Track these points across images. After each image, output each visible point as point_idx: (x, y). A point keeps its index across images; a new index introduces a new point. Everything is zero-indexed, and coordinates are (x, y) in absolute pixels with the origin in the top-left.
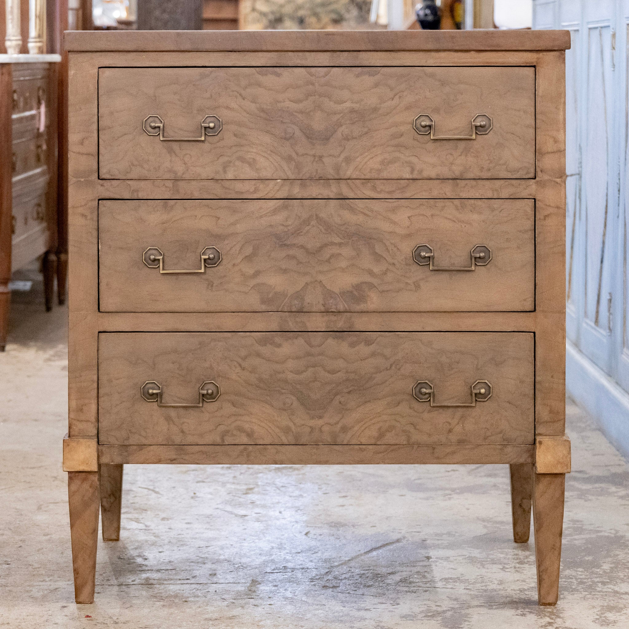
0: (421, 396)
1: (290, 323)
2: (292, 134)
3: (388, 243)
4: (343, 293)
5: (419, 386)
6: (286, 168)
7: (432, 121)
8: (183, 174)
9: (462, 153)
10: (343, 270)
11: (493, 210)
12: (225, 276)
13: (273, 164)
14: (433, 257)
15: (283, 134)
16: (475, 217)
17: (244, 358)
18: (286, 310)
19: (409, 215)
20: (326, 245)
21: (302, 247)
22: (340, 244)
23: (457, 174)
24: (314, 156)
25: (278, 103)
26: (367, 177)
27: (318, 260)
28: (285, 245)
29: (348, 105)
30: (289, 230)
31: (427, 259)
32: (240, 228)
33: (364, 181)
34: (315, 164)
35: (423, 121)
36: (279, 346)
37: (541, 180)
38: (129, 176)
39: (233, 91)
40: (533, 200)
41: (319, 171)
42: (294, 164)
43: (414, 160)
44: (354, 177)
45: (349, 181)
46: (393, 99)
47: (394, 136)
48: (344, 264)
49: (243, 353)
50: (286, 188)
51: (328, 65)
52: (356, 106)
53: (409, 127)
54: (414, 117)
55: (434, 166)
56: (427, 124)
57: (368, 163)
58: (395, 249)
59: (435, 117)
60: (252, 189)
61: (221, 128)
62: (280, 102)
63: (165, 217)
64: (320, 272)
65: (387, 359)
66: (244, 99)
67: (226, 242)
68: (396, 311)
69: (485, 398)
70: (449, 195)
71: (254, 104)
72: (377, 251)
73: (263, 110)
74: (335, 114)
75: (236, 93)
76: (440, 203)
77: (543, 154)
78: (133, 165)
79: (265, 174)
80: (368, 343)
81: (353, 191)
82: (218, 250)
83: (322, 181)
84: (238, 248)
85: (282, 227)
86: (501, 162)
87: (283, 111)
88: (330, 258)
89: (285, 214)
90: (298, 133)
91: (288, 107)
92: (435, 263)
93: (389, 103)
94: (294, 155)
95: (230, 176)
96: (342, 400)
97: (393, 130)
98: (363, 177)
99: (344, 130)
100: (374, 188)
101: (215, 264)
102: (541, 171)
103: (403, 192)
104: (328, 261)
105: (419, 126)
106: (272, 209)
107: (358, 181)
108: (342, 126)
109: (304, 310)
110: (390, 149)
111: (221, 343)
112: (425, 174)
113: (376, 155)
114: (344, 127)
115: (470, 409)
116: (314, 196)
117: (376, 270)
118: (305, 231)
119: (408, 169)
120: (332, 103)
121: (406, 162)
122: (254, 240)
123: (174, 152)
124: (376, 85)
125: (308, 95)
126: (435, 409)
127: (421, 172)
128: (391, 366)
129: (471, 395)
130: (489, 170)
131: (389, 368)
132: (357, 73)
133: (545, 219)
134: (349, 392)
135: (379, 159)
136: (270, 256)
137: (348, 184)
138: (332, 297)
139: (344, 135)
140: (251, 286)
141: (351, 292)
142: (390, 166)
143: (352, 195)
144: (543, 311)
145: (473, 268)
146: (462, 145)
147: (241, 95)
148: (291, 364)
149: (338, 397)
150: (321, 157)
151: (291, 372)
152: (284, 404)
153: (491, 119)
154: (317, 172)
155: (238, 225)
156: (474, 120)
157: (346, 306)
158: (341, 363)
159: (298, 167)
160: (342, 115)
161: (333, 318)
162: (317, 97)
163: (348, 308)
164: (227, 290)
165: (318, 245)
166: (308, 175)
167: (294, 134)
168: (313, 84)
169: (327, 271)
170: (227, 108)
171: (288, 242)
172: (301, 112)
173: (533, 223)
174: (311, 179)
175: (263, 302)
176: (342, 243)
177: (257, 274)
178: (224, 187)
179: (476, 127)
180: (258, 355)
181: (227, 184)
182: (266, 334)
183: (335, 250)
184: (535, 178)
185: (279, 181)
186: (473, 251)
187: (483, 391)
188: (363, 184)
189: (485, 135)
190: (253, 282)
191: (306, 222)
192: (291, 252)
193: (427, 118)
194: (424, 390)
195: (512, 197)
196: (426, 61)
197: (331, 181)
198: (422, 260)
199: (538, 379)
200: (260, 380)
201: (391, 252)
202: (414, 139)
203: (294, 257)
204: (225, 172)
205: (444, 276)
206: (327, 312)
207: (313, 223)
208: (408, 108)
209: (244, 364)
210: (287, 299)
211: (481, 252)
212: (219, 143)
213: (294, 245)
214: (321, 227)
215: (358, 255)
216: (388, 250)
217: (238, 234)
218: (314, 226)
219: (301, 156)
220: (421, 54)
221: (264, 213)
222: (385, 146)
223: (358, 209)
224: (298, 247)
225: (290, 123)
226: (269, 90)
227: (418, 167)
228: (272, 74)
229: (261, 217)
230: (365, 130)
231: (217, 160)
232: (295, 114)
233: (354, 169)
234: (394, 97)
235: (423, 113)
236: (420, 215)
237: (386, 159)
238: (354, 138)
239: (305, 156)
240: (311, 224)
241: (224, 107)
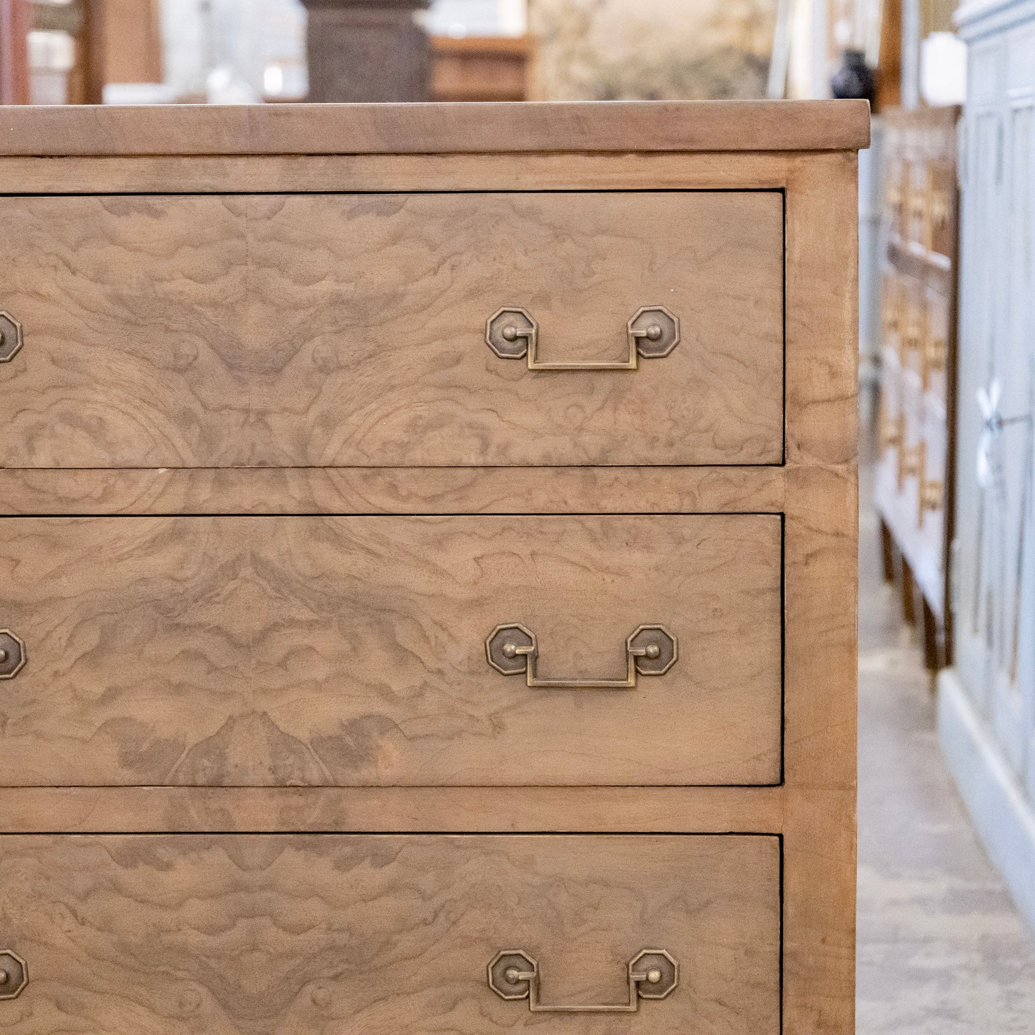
0: (507, 987)
1: (193, 813)
2: (191, 358)
3: (425, 622)
4: (318, 742)
5: (503, 964)
6: (179, 442)
7: (532, 325)
9: (606, 401)
10: (318, 686)
11: (681, 541)
12: (33, 701)
13: (147, 431)
14: (535, 657)
15: (170, 358)
16: (638, 557)
17: (86, 896)
18: (182, 782)
19: (478, 553)
20: (275, 627)
21: (218, 630)
22: (310, 625)
23: (594, 454)
24: (246, 411)
25: (156, 283)
26: (375, 462)
27: (259, 663)
28: (179, 626)
29: (326, 286)
30: (187, 590)
31: (521, 660)
32: (67, 586)
33: (365, 471)
34: (247, 429)
35: (510, 325)
36: (168, 866)
37: (798, 469)
39: (48, 254)
40: (779, 517)
41: (258, 448)
42: (198, 430)
43: (488, 419)
44: (344, 461)
45: (331, 471)
46: (435, 273)
47: (440, 363)
48: (320, 672)
49: (82, 882)
51: (277, 189)
52: (346, 289)
53: (476, 340)
54: (487, 316)
55: (536, 434)
56: (519, 333)
57: (378, 427)
58: (444, 638)
59: (539, 316)
60: (98, 493)
61: (19, 344)
62: (161, 280)
64: (265, 691)
65: (424, 897)
66: (74, 273)
67: (36, 619)
68: (448, 783)
69: (661, 992)
70: (575, 505)
71: (99, 286)
72: (401, 640)
73: (119, 300)
74: (296, 308)
75: (54, 259)
76: (552, 525)
77: (802, 405)
79: (126, 455)
80: (381, 860)
81: (341, 495)
82: (17, 639)
83: (265, 473)
84: (63, 632)
85: (169, 584)
86: (702, 424)
87: (171, 301)
88: (287, 657)
89: (176, 551)
90: (206, 356)
91: (181, 293)
92: (541, 668)
93: (428, 282)
94: (197, 408)
95: (42, 459)
96: (321, 995)
97: (437, 347)
98: (364, 462)
99: (319, 347)
100: (392, 489)
101: (10, 673)
102: (799, 447)
103: (460, 497)
104: (282, 664)
105: (498, 336)
106: (148, 538)
107: (352, 472)
108: (312, 337)
109: (227, 781)
110: (429, 393)
111: (29, 861)
112: (515, 456)
114: (318, 340)
115: (625, 1018)
116: (247, 507)
117: (398, 686)
118: (225, 593)
119: (476, 443)
120: (287, 282)
121: (470, 426)
122: (102, 614)
124: (396, 239)
125: (228, 265)
126: (542, 1017)
127: (504, 449)
128: (436, 915)
129: (628, 983)
130: (671, 444)
131: (430, 919)
132: (347, 208)
133: (807, 564)
134: (336, 977)
135: (404, 417)
136: (141, 652)
137: (329, 478)
138: (293, 752)
139: (319, 362)
140: (98, 724)
141: (339, 738)
142: (431, 434)
143: (337, 505)
144: (801, 786)
145: (631, 681)
146: (605, 382)
147: (68, 265)
148: (195, 910)
149: (310, 988)
150: (262, 415)
151: (198, 929)
152: (181, 1005)
153: (676, 320)
154: (252, 450)
155: (64, 579)
156: (633, 324)
157: (327, 773)
158: (315, 909)
159: (209, 438)
160: (312, 310)
161: (296, 800)
162: (252, 268)
163: (330, 778)
164: (38, 735)
165: (258, 626)
166: (231, 458)
167: (196, 358)
168: (242, 236)
169: (281, 689)
170: (36, 294)
171: (185, 620)
172: (215, 305)
173: (779, 572)
174: (239, 467)
175: (126, 761)
176: (316, 621)
177: (110, 695)
178: (29, 487)
179: (638, 340)
180: (117, 888)
181: (36, 479)
182: (134, 839)
183: (298, 638)
184: (783, 464)
185: (161, 471)
186: (632, 641)
187: (654, 975)
188: (365, 478)
189: (661, 360)
190: (100, 716)
191: (231, 570)
192: (195, 643)
193: (519, 316)
194: (513, 973)
195: (727, 510)
196: (517, 179)
197: (287, 471)
198: (510, 663)
199: (787, 945)
200: (125, 948)
201: (433, 643)
202: (487, 369)
203: (199, 656)
204: (31, 450)
205: (565, 701)
206: (282, 786)
207: (247, 571)
208: (474, 293)
209: (83, 910)
210: (184, 755)
211: (651, 642)
212: (17, 379)
213: (201, 625)
214: (264, 583)
215: (354, 649)
216: (426, 638)
217: (64, 599)
218: (246, 581)
219: (215, 410)
220: (505, 162)
221: (126, 550)
222: (416, 387)
223: (354, 539)
224: (209, 631)
225: (186, 332)
226: (136, 250)
227: (497, 439)
228: (141, 212)
229: (120, 559)
230: (370, 347)
231: (12, 422)
232: (199, 308)
233: (344, 443)
234: (439, 267)
235: (510, 304)
236: (503, 553)
237: (420, 417)
238: (342, 367)
239: (225, 412)
240: (240, 576)
241: (28, 293)
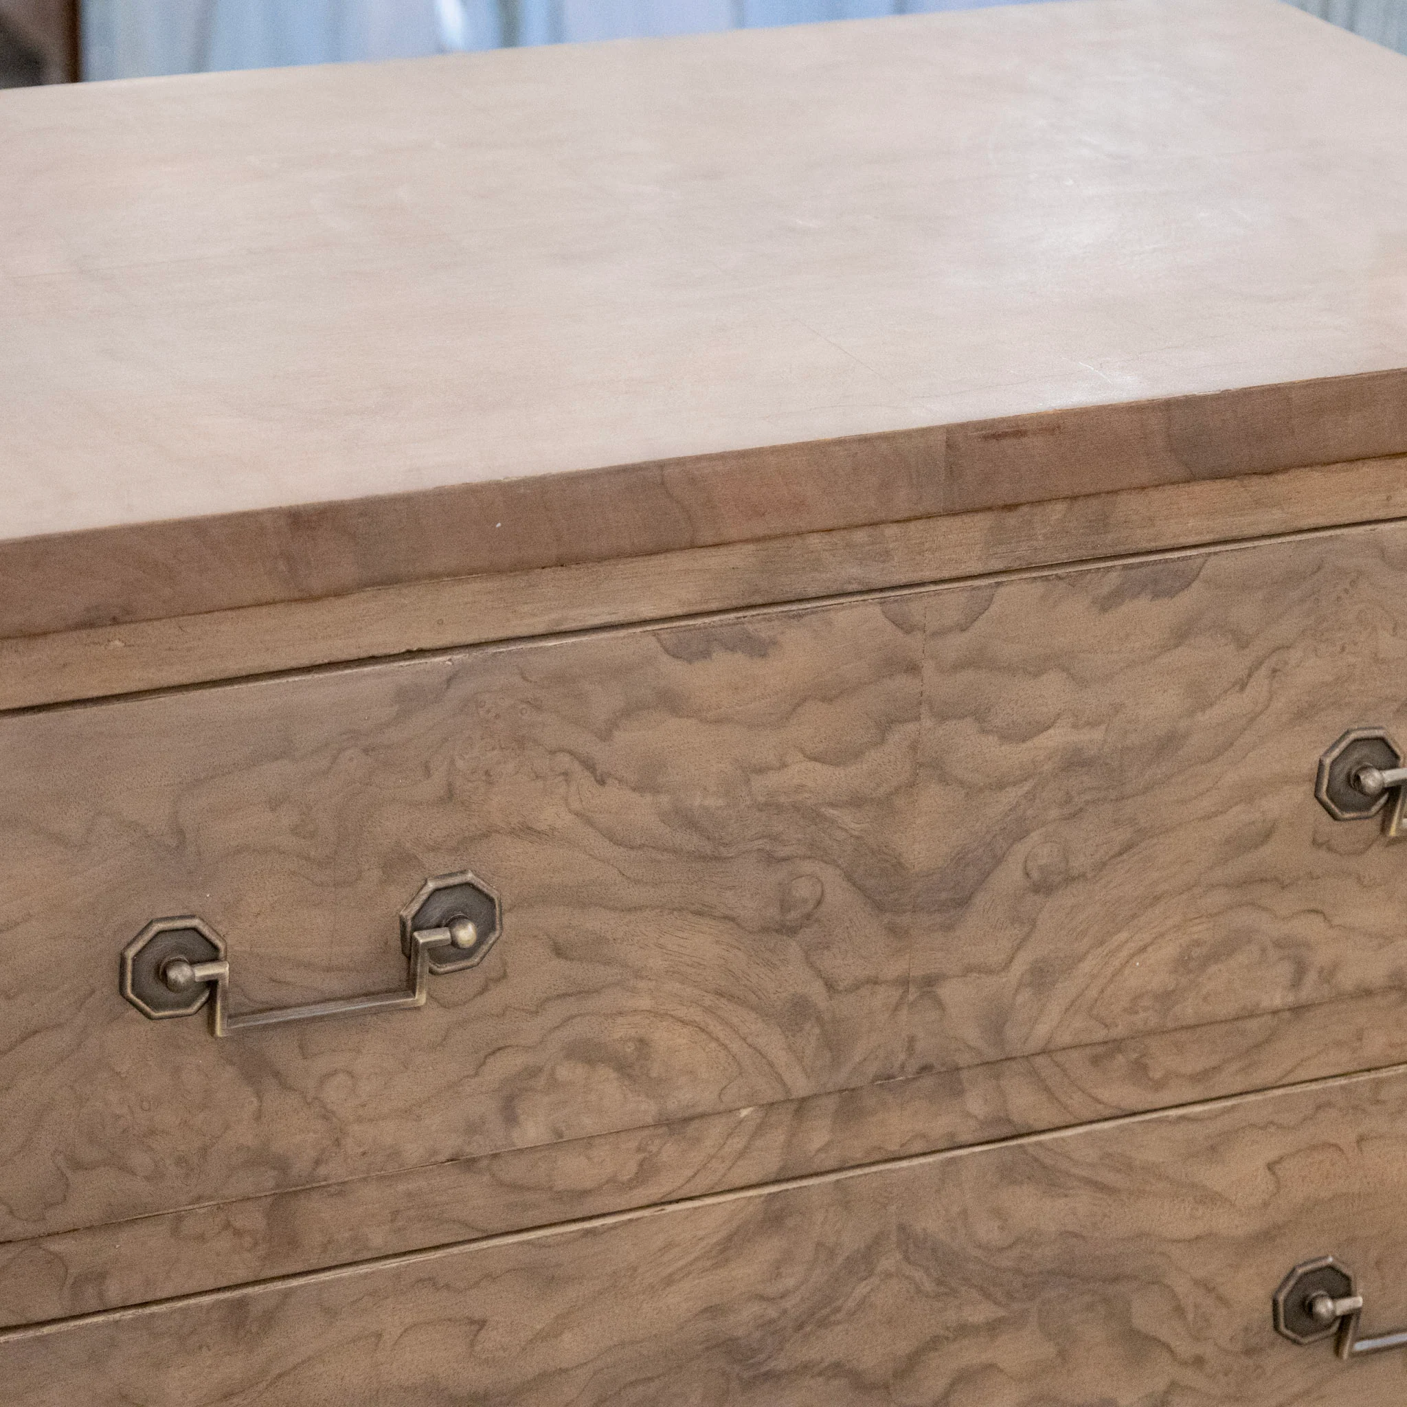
2: (810, 906)
3: (1182, 1286)
6: (780, 1057)
7: (1397, 757)
8: (318, 1162)
13: (725, 1047)
15: (773, 912)
19: (1272, 1155)
20: (934, 1343)
21: (837, 1369)
22: (993, 1328)
24: (904, 982)
25: (753, 776)
26: (1114, 1032)
28: (769, 1376)
29: (1057, 738)
30: (785, 1312)
34: (904, 1014)
35: (1364, 764)
38: (59, 1218)
39: (553, 753)
41: (920, 1046)
42: (817, 1031)
43: (1308, 927)
44: (1065, 1039)
45: (1040, 1060)
46: (1243, 688)
47: (1240, 844)
50: (777, 1137)
52: (1090, 738)
53: (1304, 794)
54: (1322, 751)
55: (1385, 939)
56: (1385, 781)
57: (1126, 972)
58: (1208, 1303)
60: (629, 1171)
61: (495, 930)
62: (761, 770)
63: (234, 1368)
66: (602, 782)
71: (649, 798)
72: (1139, 1322)
73: (690, 822)
74: (1001, 786)
75: (564, 760)
78: (78, 1165)
79: (685, 1099)
81: (1052, 1096)
83: (929, 1082)
85: (755, 1308)
87: (780, 808)
89: (768, 1249)
90: (838, 894)
91: (800, 788)
93: (1229, 705)
94: (816, 992)
95: (532, 1132)
97: (1238, 816)
98: (1098, 1035)
99: (1033, 850)
100: (1139, 1070)
103: (1249, 1066)
105: (1340, 784)
107: (1075, 1055)
108: (1027, 833)
110: (1219, 898)
113: (1162, 935)
114: (1035, 836)
116: (893, 1148)
118: (851, 1304)
119: (1284, 971)
120: (990, 744)
121: (1278, 944)
122: (632, 1384)
123: (277, 1074)
124: (1181, 635)
125: (885, 725)
127: (1330, 972)
135: (1170, 947)
137: (1036, 1073)
139: (1035, 875)
142: (1213, 969)
143: (1044, 1114)
147: (589, 765)
150: (930, 982)
154: (910, 1050)
155: (567, 1336)
159: (834, 1040)
160: (1027, 786)
162: (927, 723)
165: (905, 1347)
166: (871, 1069)
167: (819, 903)
168: (913, 669)
170: (526, 831)
171: (780, 1364)
172: (856, 801)
174: (884, 1081)
176: (1001, 1321)
178: (501, 1184)
181: (518, 1168)
183: (970, 1354)
185: (744, 1113)
188: (1095, 1062)
191: (863, 1262)
193: (1378, 745)
197: (966, 1075)
201: (1190, 1317)
202: (1314, 842)
204: (510, 1116)
207: (889, 1262)
208: (1302, 714)
212: (486, 994)
213: (805, 1368)
214: (918, 1275)
215: (1062, 1354)
216: (1179, 1310)
217: (566, 1371)
218: (889, 1275)
219: (848, 991)
220: (1370, 472)
221: (681, 1263)
222: (1196, 891)
223: (1074, 1170)
224: (820, 1374)
225: (805, 857)
226: (719, 721)
227: (1321, 957)
228: (733, 649)
229: (669, 1281)
230: (1121, 836)
231: (476, 1074)
232: (831, 812)
233: (1067, 1010)
234: (1250, 676)
235: (1363, 724)
236: (1314, 1148)
237: (1198, 943)
238: (1073, 879)
239: (864, 991)
240: (879, 1269)
241: (512, 832)
